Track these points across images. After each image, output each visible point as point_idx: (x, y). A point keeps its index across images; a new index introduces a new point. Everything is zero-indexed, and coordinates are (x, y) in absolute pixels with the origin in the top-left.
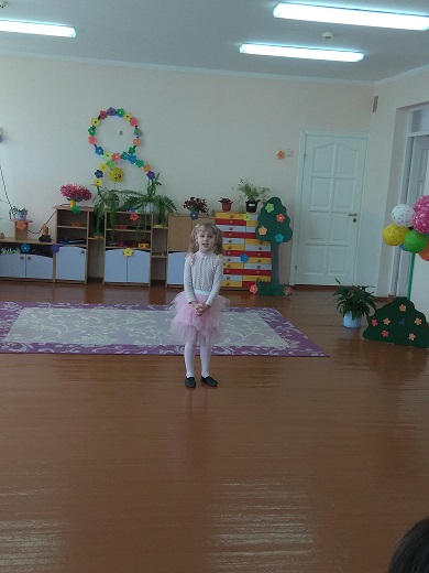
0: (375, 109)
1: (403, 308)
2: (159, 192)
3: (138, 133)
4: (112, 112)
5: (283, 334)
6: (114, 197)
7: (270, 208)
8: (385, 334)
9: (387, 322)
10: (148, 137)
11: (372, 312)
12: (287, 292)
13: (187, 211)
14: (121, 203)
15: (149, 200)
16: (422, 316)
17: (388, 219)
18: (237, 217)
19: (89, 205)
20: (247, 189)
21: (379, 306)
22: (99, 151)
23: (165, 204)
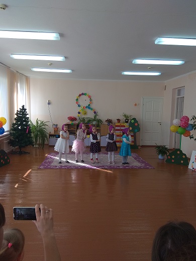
0: (165, 90)
1: (178, 152)
2: (97, 117)
3: (91, 100)
4: (83, 94)
5: (139, 161)
6: (84, 119)
7: (133, 121)
8: (173, 161)
9: (173, 157)
10: (94, 101)
11: (168, 154)
12: (139, 148)
13: (107, 123)
14: (86, 121)
15: (94, 120)
16: (185, 155)
17: (172, 124)
18: (122, 124)
19: (77, 122)
20: (125, 116)
21: (170, 152)
22: (79, 106)
23: (99, 121)
